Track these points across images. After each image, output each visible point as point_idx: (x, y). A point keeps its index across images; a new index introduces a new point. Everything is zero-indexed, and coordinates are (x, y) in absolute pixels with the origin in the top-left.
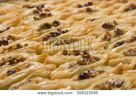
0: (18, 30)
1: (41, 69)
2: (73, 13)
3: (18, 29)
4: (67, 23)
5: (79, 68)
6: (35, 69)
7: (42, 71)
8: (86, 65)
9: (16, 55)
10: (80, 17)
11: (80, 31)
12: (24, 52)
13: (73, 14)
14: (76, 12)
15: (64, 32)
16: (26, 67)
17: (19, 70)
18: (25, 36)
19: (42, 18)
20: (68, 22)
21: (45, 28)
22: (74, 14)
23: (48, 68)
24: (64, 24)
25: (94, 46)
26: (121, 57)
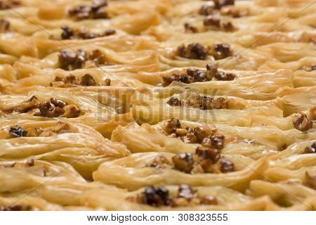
0: (129, 43)
1: (84, 147)
2: (286, 37)
3: (130, 41)
4: (251, 59)
5: (163, 175)
6: (69, 141)
7: (82, 152)
8: (188, 172)
9: (66, 97)
10: (291, 52)
11: (260, 86)
12: (90, 96)
13: (283, 39)
14: (294, 36)
15: (219, 78)
16: (54, 131)
17: (38, 134)
18: (129, 61)
19: (206, 30)
20: (256, 55)
21: (187, 55)
22: (288, 41)
23: (103, 149)
24: (241, 57)
25: (256, 132)
26: (289, 183)
